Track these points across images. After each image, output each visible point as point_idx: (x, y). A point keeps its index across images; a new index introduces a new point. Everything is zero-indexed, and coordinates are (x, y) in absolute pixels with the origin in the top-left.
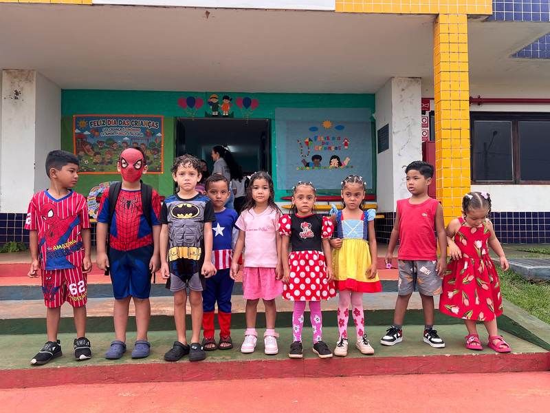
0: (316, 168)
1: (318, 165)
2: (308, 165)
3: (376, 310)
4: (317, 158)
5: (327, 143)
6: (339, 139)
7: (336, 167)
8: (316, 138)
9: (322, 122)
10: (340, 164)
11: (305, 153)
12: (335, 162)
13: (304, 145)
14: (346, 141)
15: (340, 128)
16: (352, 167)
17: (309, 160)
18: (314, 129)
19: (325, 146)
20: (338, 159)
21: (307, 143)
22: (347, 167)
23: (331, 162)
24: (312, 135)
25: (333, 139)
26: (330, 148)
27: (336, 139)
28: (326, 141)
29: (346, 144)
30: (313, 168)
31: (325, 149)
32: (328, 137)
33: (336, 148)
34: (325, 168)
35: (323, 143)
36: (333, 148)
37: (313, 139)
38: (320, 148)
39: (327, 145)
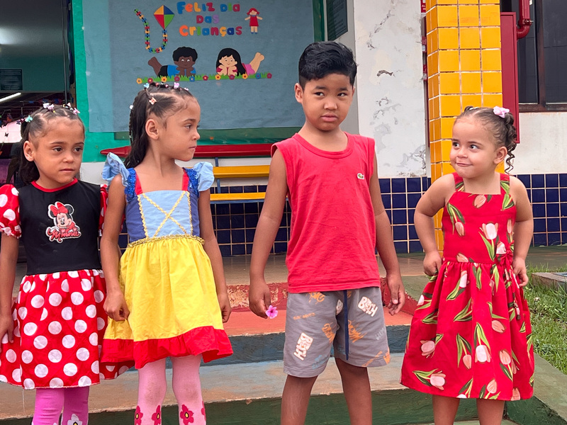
0: (184, 78)
1: (188, 72)
2: (163, 71)
3: (254, 401)
4: (185, 54)
5: (209, 20)
6: (237, 8)
7: (232, 77)
8: (181, 7)
10: (241, 69)
11: (156, 42)
12: (229, 63)
13: (154, 24)
14: (254, 13)
16: (269, 76)
17: (166, 59)
19: (205, 25)
20: (237, 57)
21: (160, 19)
22: (258, 76)
23: (218, 64)
25: (224, 8)
26: (215, 31)
27: (230, 7)
28: (207, 13)
29: (254, 22)
30: (177, 79)
31: (205, 32)
32: (210, 5)
33: (230, 31)
34: (206, 78)
35: (200, 19)
36: (223, 32)
37: (173, 8)
38: (192, 30)
39: (210, 22)
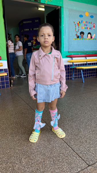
0: (82, 39)
4: (82, 33)
5: (87, 25)
6: (91, 23)
7: (90, 39)
9: (85, 12)
10: (91, 37)
11: (77, 30)
13: (77, 25)
14: (94, 24)
15: (92, 17)
16: (96, 39)
18: (81, 16)
19: (86, 27)
22: (94, 39)
23: (88, 36)
24: (80, 19)
25: (89, 23)
30: (80, 39)
32: (87, 22)
34: (85, 39)
35: (85, 25)
36: (89, 29)
37: (81, 23)
38: (84, 27)
39: (87, 26)
